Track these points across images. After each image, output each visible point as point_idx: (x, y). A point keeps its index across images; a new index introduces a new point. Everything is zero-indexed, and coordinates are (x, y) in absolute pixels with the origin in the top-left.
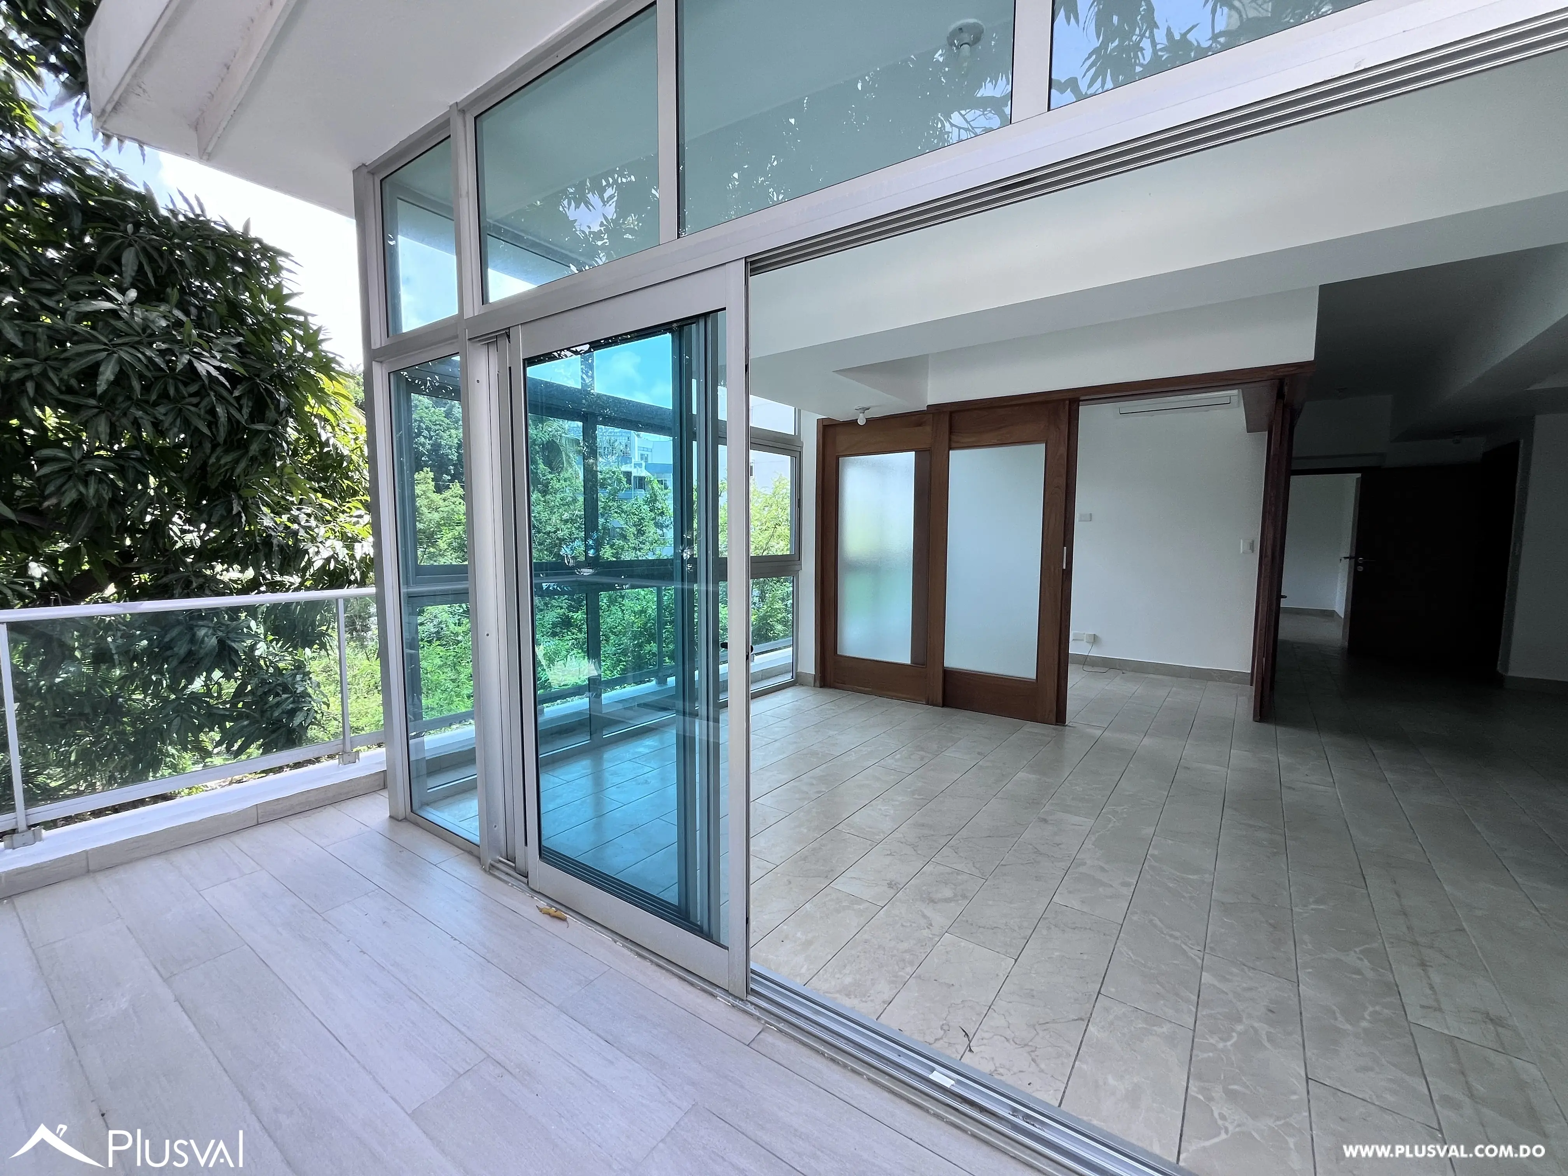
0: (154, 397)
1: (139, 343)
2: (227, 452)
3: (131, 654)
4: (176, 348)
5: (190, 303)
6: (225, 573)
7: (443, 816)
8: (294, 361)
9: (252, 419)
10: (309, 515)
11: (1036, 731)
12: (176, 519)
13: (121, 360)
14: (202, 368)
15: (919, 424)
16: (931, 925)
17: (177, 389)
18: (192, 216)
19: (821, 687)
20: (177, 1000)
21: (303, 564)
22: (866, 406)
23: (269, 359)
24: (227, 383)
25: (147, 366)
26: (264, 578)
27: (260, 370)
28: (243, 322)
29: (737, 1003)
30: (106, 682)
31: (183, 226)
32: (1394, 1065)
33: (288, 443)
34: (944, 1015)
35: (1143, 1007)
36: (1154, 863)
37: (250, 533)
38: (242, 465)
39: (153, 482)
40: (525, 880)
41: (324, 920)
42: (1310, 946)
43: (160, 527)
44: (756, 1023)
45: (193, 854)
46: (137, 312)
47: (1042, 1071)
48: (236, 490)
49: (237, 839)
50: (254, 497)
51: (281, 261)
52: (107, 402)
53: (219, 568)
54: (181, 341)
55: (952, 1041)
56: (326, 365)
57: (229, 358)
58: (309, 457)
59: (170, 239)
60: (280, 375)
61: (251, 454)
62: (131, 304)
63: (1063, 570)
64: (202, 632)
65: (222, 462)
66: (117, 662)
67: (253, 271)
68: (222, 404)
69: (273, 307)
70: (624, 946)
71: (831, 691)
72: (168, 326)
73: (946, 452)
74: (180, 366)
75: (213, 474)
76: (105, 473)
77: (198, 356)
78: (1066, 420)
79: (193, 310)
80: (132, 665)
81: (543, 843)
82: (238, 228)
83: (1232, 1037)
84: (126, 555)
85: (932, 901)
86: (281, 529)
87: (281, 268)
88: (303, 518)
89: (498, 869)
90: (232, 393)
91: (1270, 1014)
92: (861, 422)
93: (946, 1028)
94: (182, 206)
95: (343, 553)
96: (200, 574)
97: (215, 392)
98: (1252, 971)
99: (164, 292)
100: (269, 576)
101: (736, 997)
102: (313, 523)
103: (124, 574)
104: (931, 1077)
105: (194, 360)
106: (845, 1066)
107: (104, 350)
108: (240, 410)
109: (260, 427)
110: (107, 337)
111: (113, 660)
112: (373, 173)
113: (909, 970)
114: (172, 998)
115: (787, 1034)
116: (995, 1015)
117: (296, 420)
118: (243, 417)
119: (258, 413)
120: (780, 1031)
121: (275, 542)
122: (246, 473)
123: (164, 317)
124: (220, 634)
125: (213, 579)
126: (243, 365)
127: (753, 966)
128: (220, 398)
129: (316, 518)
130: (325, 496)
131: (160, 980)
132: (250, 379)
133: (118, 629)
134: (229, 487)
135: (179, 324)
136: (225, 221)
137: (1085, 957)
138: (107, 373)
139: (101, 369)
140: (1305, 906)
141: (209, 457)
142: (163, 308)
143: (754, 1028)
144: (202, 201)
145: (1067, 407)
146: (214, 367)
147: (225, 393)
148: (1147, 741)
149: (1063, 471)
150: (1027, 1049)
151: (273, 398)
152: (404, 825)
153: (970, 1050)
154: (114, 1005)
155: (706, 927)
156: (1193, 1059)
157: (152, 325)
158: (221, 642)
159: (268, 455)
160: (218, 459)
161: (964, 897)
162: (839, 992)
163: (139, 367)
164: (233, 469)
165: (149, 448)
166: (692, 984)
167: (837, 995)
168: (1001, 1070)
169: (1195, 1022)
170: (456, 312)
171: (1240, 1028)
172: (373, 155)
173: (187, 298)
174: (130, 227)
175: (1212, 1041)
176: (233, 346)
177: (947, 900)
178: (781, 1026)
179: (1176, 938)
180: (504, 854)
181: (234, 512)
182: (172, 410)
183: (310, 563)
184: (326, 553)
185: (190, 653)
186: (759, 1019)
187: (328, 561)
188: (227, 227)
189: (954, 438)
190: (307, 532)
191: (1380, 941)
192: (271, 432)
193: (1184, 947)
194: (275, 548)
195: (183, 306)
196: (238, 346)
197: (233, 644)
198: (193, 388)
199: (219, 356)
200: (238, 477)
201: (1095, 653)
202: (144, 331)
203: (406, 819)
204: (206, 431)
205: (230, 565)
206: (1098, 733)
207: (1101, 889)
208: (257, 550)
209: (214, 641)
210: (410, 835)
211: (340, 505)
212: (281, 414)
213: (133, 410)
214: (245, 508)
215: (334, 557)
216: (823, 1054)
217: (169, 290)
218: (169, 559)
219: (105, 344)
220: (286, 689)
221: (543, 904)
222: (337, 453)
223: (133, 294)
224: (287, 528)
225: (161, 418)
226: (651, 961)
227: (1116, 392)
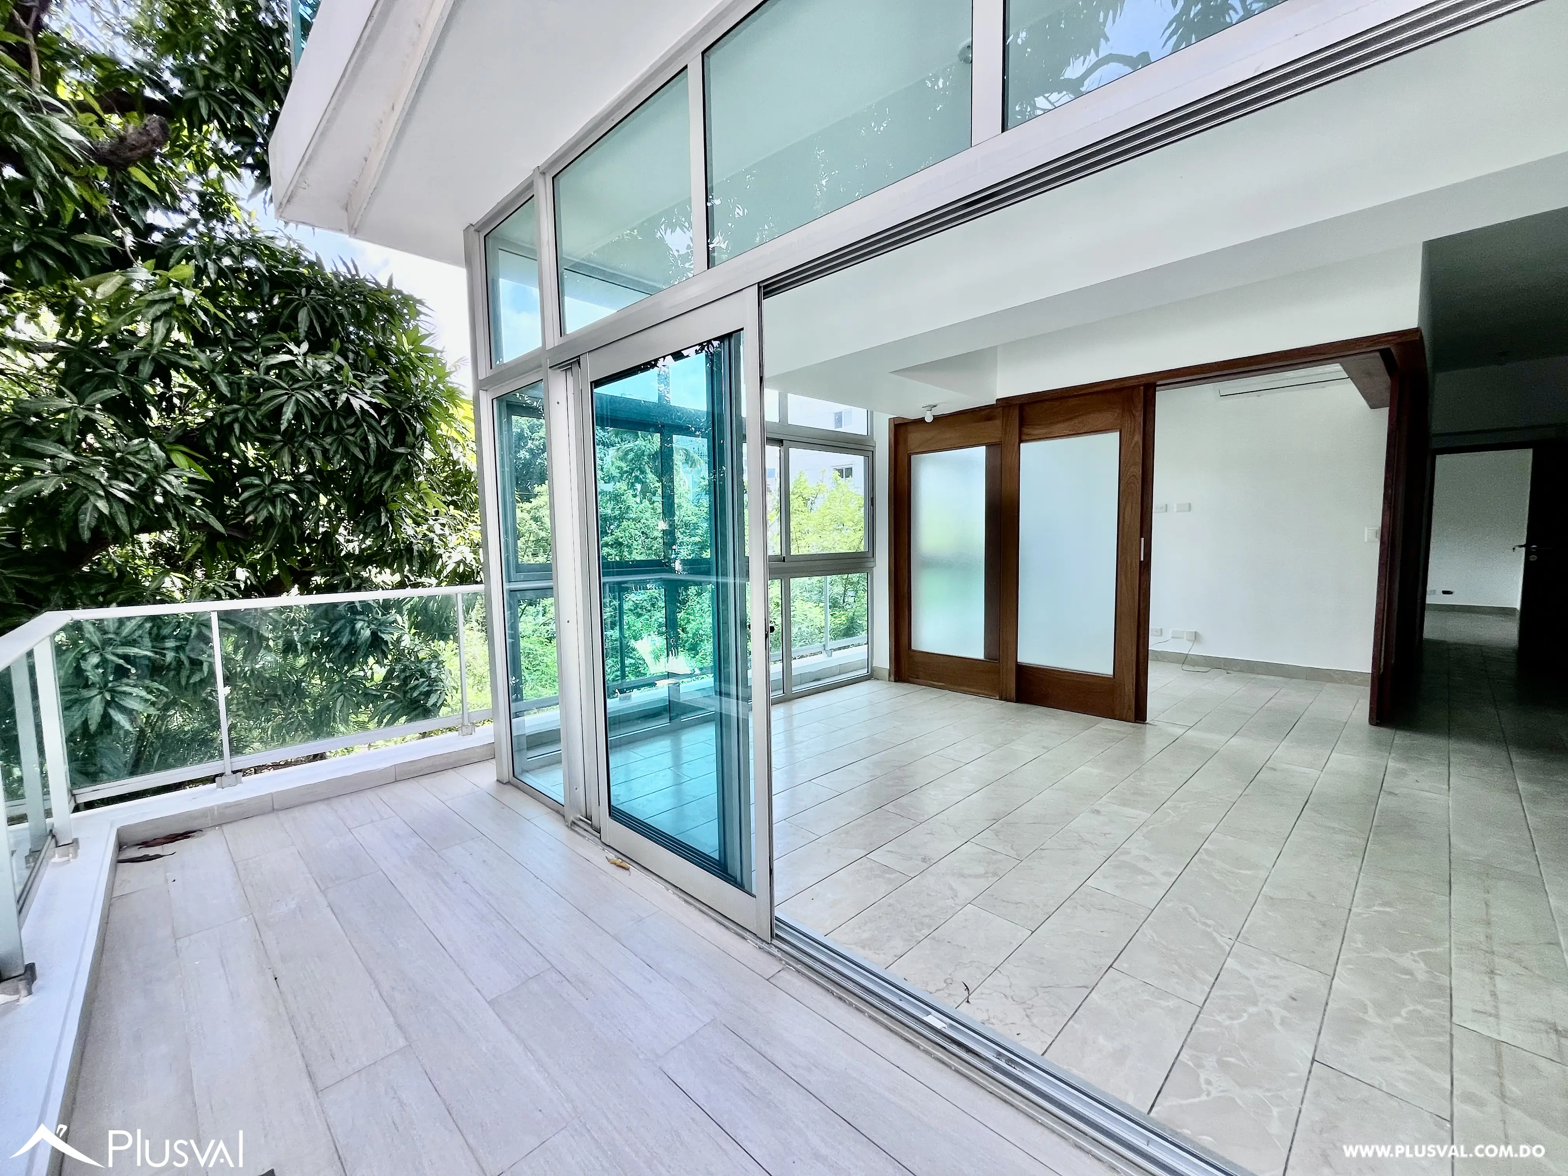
0: (322, 430)
1: (311, 386)
2: (376, 473)
3: (311, 645)
4: (337, 387)
5: (347, 349)
6: (378, 575)
7: (539, 781)
8: (427, 393)
9: (395, 444)
10: (443, 525)
11: (1109, 727)
12: (341, 530)
13: (297, 400)
14: (356, 403)
15: (989, 418)
16: (956, 896)
17: (339, 422)
18: (350, 277)
19: (896, 681)
20: (329, 905)
21: (438, 568)
22: (932, 403)
23: (407, 392)
24: (376, 415)
25: (316, 406)
26: (409, 580)
27: (401, 402)
28: (388, 362)
29: (764, 945)
30: (293, 669)
31: (342, 286)
32: (1417, 1058)
33: (423, 463)
34: (949, 972)
35: (1155, 983)
36: (1205, 857)
37: (396, 540)
38: (388, 483)
39: (323, 500)
40: (598, 835)
41: (439, 856)
42: (1360, 945)
43: (328, 537)
44: (777, 963)
45: (347, 801)
46: (310, 360)
47: (1034, 1025)
48: (385, 504)
49: (381, 792)
50: (399, 510)
51: (419, 307)
52: (289, 436)
53: (374, 571)
54: (341, 382)
55: (951, 992)
56: (452, 395)
57: (377, 394)
58: (445, 474)
59: (333, 298)
60: (417, 406)
61: (395, 473)
62: (305, 355)
63: (1141, 562)
64: (359, 625)
65: (373, 481)
66: (300, 651)
67: (396, 318)
68: (372, 432)
69: (411, 347)
70: (674, 893)
71: (905, 685)
72: (332, 370)
73: (1017, 445)
74: (340, 404)
75: (367, 491)
76: (287, 492)
77: (354, 394)
78: (1140, 406)
79: (351, 355)
80: (312, 656)
81: (612, 803)
82: (384, 283)
83: (1241, 1016)
84: (305, 562)
85: (962, 876)
86: (420, 537)
87: (419, 313)
88: (437, 528)
89: (578, 826)
90: (379, 423)
91: (1290, 1000)
92: (929, 419)
93: (948, 982)
94: (343, 270)
95: (470, 557)
96: (357, 576)
97: (367, 422)
98: (1284, 961)
99: (329, 342)
100: (412, 578)
101: (763, 941)
102: (447, 531)
103: (304, 578)
104: (926, 1019)
105: (351, 398)
106: (851, 1004)
107: (286, 394)
108: (386, 438)
109: (401, 450)
110: (287, 384)
111: (296, 650)
112: (477, 231)
113: (926, 932)
114: (326, 904)
115: (803, 974)
116: (999, 975)
117: (430, 442)
118: (388, 443)
119: (399, 440)
120: (798, 971)
121: (415, 548)
122: (392, 488)
123: (329, 363)
124: (373, 626)
125: (368, 580)
126: (388, 399)
127: (777, 913)
128: (371, 428)
129: (450, 527)
130: (457, 507)
131: (317, 890)
132: (393, 410)
133: (300, 625)
134: (379, 502)
135: (339, 368)
136: (374, 279)
137: (1105, 935)
138: (288, 413)
139: (284, 409)
140: (1368, 907)
141: (364, 478)
142: (328, 355)
143: (776, 966)
144: (356, 263)
145: (1142, 393)
146: (366, 402)
147: (374, 423)
148: (1235, 741)
149: (1139, 460)
150: (1025, 1006)
151: (411, 425)
152: (508, 787)
153: (968, 1002)
154: (286, 905)
155: (739, 879)
156: (1193, 1031)
157: (319, 371)
158: (374, 634)
159: (408, 474)
160: (370, 478)
161: (995, 874)
162: (855, 944)
163: (309, 405)
164: (381, 487)
165: (320, 472)
166: (727, 928)
167: (853, 947)
168: (993, 1020)
169: (1205, 1001)
170: (540, 345)
171: (1252, 1009)
172: (477, 215)
173: (346, 345)
174: (304, 291)
175: (1218, 1018)
176: (381, 383)
177: (977, 876)
178: (799, 967)
179: (1209, 926)
180: (584, 814)
181: (382, 523)
182: (335, 440)
183: (444, 566)
184: (457, 557)
185: (350, 643)
186: (781, 960)
187: (458, 564)
188: (377, 283)
189: (1025, 430)
190: (440, 539)
191: (1447, 946)
192: (410, 454)
193: (1215, 934)
194: (415, 553)
195: (343, 353)
196: (384, 383)
197: (383, 636)
198: (351, 421)
199: (369, 392)
200: (386, 493)
201: (1197, 651)
202: (314, 376)
203: (508, 783)
204: (361, 456)
205: (382, 568)
206: (1179, 731)
207: (1140, 877)
208: (402, 556)
209: (368, 633)
210: (513, 797)
211: (469, 516)
212: (417, 439)
213: (307, 442)
214: (392, 519)
215: (463, 561)
216: (832, 993)
217: (332, 340)
218: (335, 564)
219: (286, 389)
220: (423, 675)
221: (612, 856)
222: (466, 470)
223: (305, 346)
224: (425, 535)
225: (328, 447)
226: (695, 907)
227: (1191, 374)
